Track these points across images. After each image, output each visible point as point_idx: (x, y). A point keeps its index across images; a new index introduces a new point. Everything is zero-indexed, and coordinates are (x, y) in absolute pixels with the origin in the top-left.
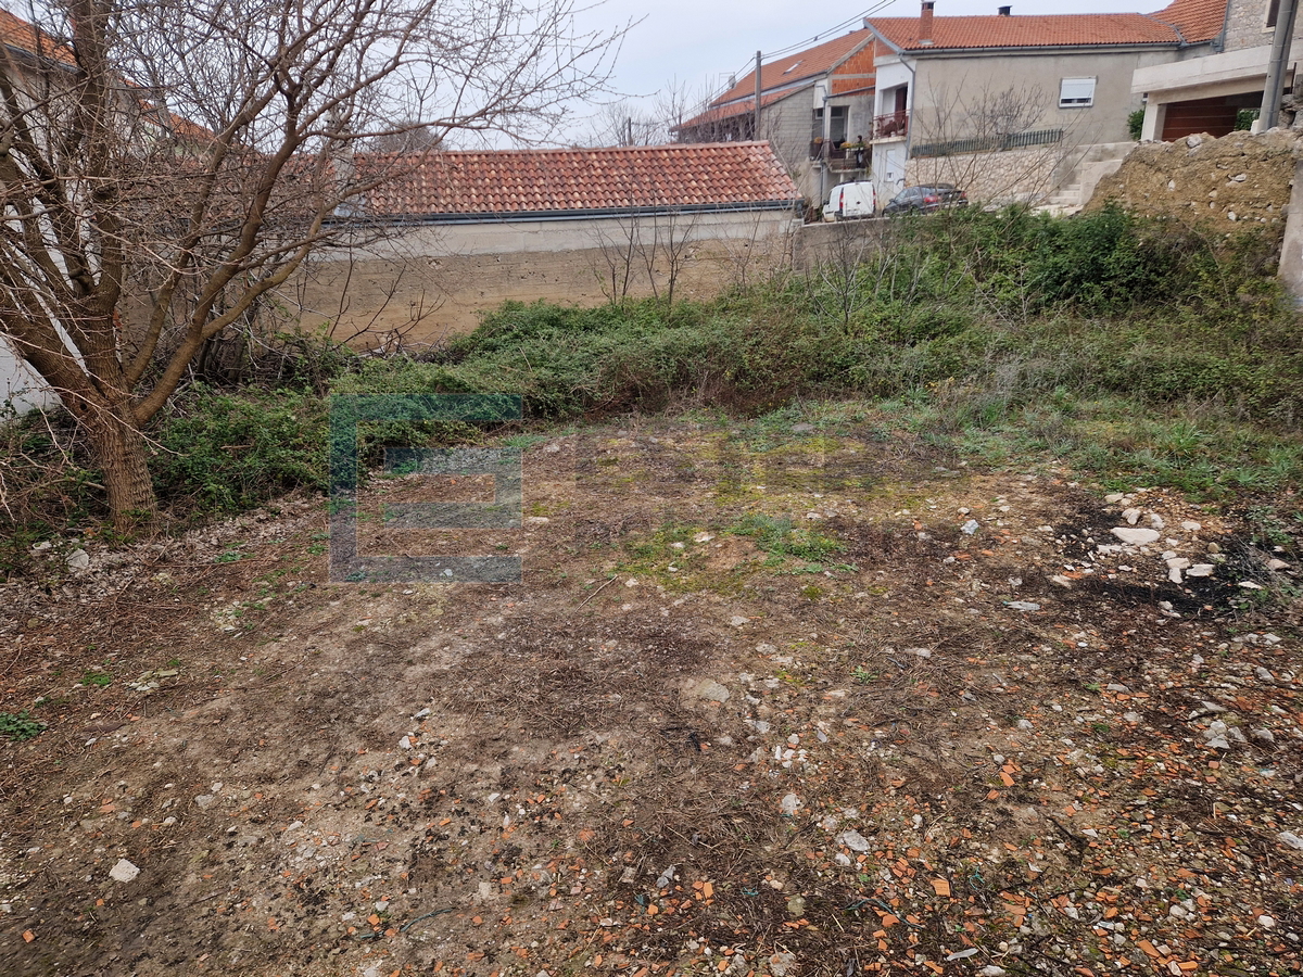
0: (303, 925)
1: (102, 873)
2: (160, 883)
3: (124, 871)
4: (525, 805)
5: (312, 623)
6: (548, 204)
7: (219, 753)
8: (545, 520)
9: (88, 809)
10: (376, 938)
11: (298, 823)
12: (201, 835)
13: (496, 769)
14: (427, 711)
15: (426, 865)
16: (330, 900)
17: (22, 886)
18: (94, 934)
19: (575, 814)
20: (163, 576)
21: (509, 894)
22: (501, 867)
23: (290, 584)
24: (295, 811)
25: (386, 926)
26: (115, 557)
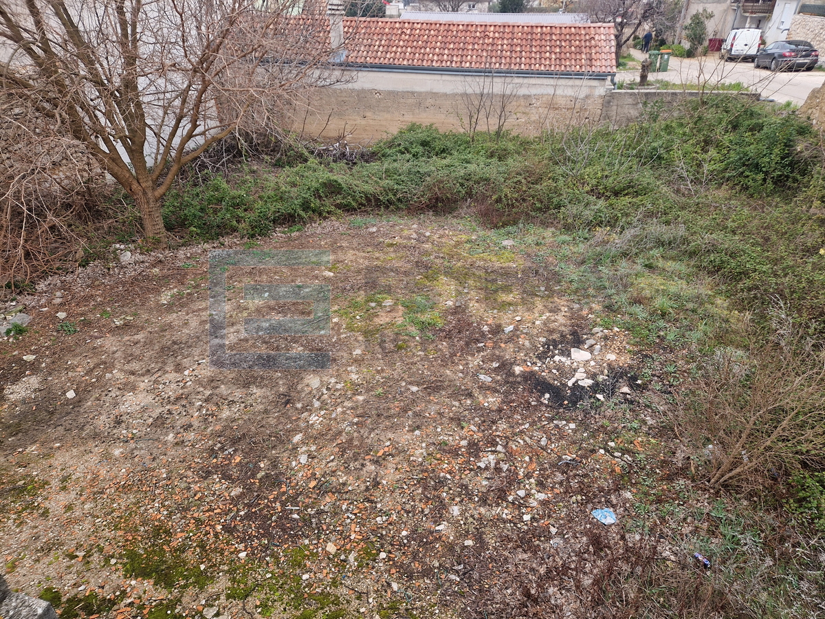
0: (109, 430)
1: (64, 393)
2: (80, 401)
3: (71, 394)
4: (207, 410)
5: (195, 309)
6: (449, 63)
7: (125, 358)
8: (332, 274)
9: (73, 368)
10: (127, 442)
11: (131, 393)
12: (100, 389)
13: (208, 393)
14: (204, 361)
15: (160, 422)
16: (123, 425)
17: (41, 390)
18: (52, 413)
19: (220, 419)
20: (156, 270)
21: (176, 441)
22: (182, 430)
23: (202, 285)
24: (134, 388)
25: (132, 439)
26: (141, 258)
